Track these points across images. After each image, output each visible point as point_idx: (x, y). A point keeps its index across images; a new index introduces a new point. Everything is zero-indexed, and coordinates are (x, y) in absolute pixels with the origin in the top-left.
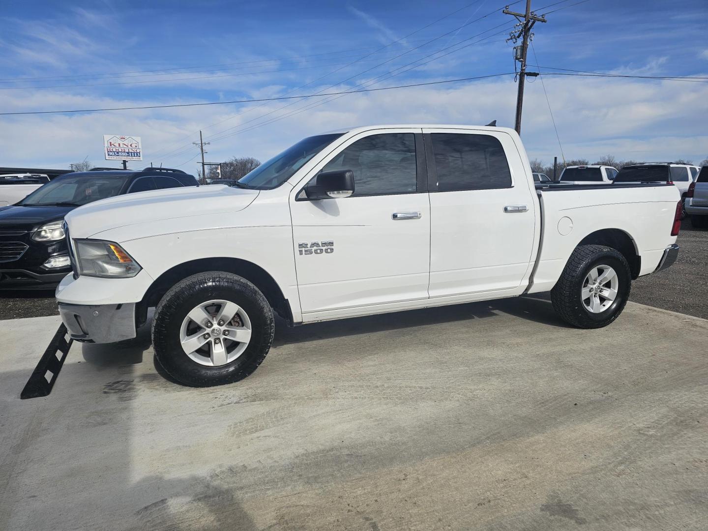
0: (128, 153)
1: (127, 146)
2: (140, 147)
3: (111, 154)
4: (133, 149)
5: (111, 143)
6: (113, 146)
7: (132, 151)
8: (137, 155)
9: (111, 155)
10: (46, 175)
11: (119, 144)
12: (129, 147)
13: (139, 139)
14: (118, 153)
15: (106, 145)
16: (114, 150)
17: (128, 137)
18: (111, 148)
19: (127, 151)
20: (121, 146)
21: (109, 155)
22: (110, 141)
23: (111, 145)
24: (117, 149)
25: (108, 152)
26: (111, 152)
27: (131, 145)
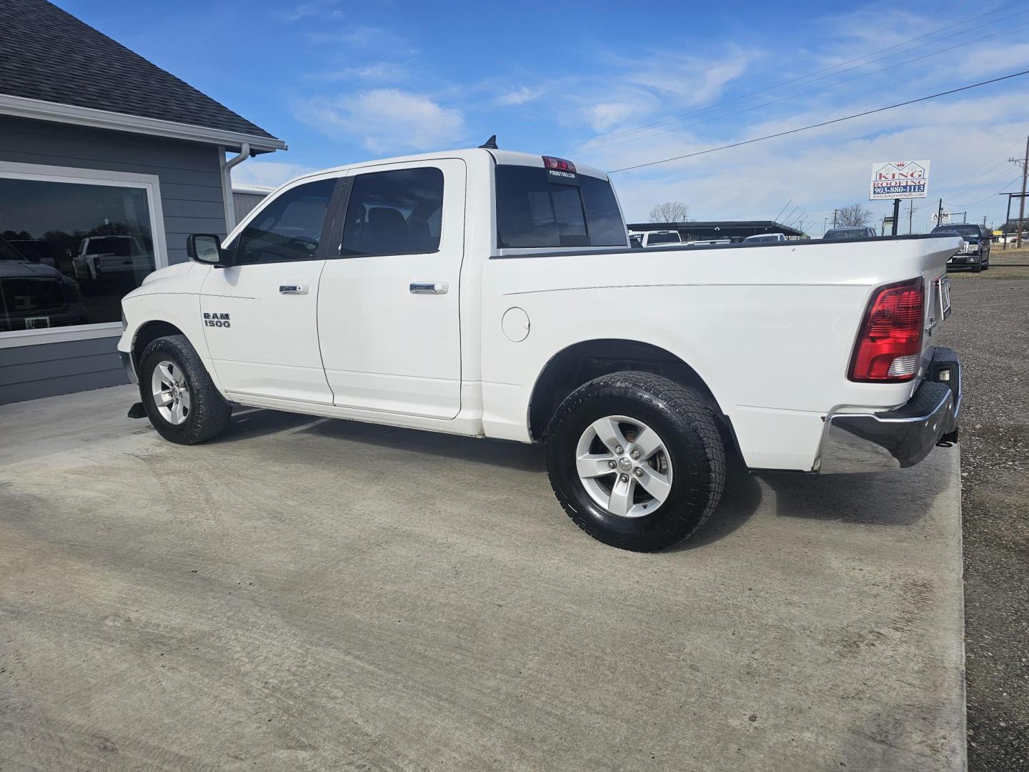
0: (905, 187)
1: (906, 177)
2: (927, 176)
3: (879, 190)
4: (914, 181)
5: (881, 174)
6: (883, 179)
7: (913, 184)
8: (919, 188)
9: (879, 193)
10: (676, 232)
11: (894, 176)
12: (909, 177)
13: (926, 164)
14: (889, 188)
15: (873, 178)
16: (884, 185)
17: (908, 163)
18: (880, 183)
19: (905, 184)
20: (896, 177)
21: (875, 192)
22: (880, 172)
23: (880, 178)
24: (889, 182)
25: (875, 188)
26: (879, 188)
27: (912, 175)
